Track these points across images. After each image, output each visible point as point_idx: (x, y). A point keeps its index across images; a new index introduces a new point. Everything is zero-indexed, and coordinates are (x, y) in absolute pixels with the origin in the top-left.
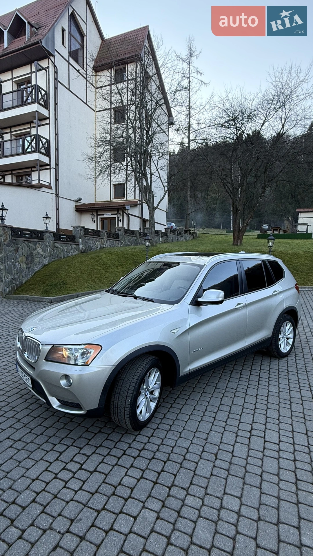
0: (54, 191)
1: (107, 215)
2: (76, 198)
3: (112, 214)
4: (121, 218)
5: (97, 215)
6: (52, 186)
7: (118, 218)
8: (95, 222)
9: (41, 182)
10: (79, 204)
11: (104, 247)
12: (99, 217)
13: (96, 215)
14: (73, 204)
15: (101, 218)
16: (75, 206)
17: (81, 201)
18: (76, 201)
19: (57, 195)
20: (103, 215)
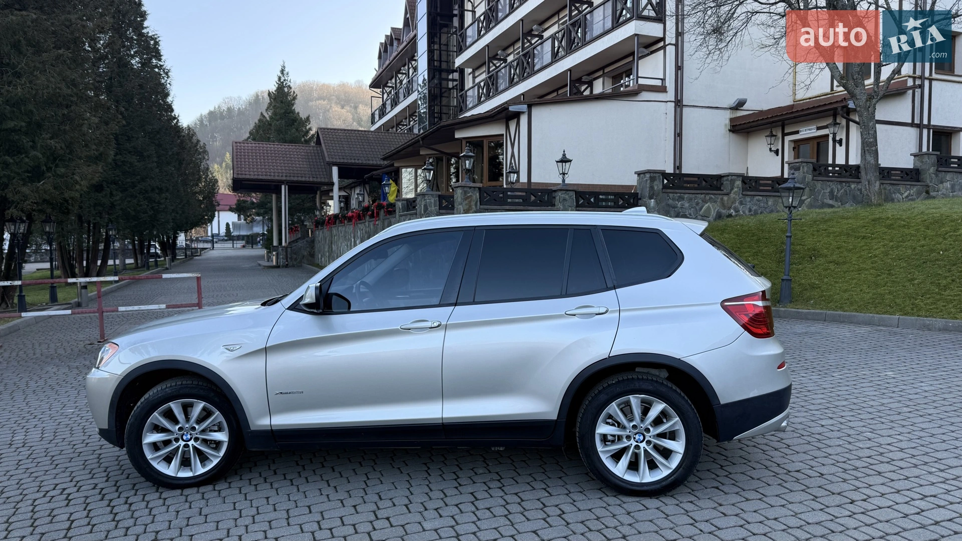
0: (670, 95)
1: (808, 131)
2: (731, 101)
3: (818, 128)
4: (841, 135)
5: (784, 135)
6: (667, 84)
7: (834, 134)
8: (777, 152)
9: (641, 81)
10: (740, 114)
11: (730, 216)
12: (788, 139)
13: (780, 135)
14: (725, 117)
15: (795, 141)
16: (728, 122)
17: (745, 107)
18: (731, 108)
19: (679, 103)
20: (797, 132)
